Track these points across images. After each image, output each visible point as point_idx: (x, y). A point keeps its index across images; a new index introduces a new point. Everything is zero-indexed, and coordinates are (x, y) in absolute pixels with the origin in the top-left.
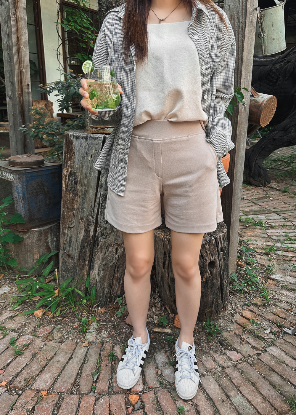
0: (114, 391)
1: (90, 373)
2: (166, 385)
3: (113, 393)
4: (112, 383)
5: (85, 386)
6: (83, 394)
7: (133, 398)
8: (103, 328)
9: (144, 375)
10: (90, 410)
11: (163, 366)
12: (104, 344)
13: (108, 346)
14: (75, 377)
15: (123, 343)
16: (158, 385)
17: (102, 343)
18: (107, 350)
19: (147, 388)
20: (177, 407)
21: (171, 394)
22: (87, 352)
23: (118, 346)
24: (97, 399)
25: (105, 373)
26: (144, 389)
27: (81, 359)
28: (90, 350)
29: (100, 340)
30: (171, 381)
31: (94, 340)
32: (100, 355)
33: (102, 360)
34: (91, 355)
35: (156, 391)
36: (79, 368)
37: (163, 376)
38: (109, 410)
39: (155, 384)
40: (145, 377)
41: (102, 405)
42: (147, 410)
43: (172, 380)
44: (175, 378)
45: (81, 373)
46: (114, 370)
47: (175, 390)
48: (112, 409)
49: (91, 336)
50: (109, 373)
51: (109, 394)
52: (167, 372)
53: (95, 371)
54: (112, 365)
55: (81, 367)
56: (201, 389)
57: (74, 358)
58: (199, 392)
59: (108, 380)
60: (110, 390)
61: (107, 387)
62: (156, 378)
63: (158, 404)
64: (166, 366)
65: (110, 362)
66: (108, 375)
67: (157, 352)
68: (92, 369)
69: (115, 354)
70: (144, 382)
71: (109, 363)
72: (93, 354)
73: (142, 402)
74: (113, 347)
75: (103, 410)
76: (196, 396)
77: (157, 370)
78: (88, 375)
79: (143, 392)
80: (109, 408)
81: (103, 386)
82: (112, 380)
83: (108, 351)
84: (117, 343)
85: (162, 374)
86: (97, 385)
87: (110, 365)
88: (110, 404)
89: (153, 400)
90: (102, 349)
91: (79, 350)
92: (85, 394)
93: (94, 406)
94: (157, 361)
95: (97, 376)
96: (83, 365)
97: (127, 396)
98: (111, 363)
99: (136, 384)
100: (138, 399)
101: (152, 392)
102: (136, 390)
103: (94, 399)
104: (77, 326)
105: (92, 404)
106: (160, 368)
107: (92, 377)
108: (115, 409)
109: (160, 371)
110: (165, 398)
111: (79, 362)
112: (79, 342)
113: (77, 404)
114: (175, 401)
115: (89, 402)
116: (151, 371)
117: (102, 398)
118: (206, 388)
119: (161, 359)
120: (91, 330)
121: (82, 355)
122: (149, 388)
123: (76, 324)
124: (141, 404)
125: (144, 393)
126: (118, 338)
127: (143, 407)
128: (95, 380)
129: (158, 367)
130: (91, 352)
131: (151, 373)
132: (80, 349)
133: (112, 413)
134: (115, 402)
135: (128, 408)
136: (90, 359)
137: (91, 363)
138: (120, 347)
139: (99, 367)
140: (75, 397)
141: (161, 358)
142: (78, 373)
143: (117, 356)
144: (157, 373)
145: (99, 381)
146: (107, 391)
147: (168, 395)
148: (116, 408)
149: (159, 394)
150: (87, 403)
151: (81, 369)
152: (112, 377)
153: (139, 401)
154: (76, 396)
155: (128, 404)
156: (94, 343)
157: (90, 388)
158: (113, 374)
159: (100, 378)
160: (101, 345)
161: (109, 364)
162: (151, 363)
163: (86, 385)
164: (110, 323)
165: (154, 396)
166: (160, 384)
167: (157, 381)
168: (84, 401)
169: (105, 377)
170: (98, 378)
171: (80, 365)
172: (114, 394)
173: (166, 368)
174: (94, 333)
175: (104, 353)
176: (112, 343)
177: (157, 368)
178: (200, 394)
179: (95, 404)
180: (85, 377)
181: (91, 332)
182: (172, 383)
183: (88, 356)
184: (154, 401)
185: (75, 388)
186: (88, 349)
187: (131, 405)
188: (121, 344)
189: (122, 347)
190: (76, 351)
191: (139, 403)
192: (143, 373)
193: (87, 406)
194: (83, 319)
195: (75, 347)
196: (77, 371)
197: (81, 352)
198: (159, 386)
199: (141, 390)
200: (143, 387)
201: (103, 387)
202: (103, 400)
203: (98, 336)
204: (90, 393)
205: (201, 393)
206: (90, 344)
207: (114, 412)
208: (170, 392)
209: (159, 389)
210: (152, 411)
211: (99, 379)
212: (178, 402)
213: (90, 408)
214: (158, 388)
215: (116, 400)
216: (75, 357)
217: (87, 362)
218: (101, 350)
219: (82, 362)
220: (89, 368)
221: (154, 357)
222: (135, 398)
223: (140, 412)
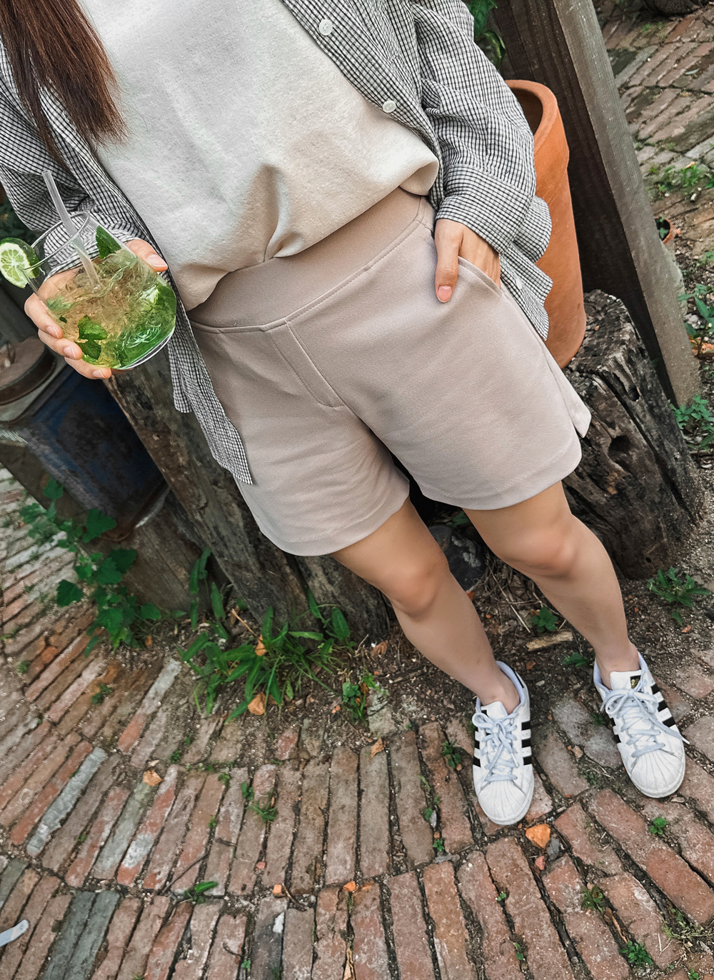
0: (488, 834)
1: (416, 813)
2: (603, 776)
3: (486, 839)
4: (476, 817)
5: (417, 847)
6: (422, 866)
7: (538, 834)
8: (402, 692)
9: (543, 772)
10: (451, 897)
11: (582, 733)
12: (421, 729)
13: (431, 730)
14: (388, 833)
15: (462, 710)
16: (585, 785)
17: (415, 727)
18: (432, 742)
19: (560, 801)
20: (646, 821)
21: (623, 795)
22: (389, 764)
23: (455, 722)
24: (457, 867)
25: (450, 802)
26: (556, 805)
27: (382, 786)
28: (394, 756)
29: (406, 722)
30: (613, 763)
31: (393, 728)
32: (421, 761)
33: (430, 771)
34: (400, 769)
35: (584, 801)
36: (387, 811)
37: (589, 758)
38: (493, 881)
39: (576, 786)
40: (546, 776)
41: (473, 876)
42: (580, 853)
43: (615, 761)
44: (618, 754)
45: (397, 820)
46: (467, 787)
47: (628, 781)
48: (498, 879)
49: (381, 722)
50: (460, 795)
51: (478, 844)
52: (596, 744)
53: (424, 803)
54: (458, 773)
55: (390, 805)
56: (695, 757)
57: (365, 789)
58: (692, 767)
59: (464, 813)
60: (479, 836)
61: (469, 833)
62: (575, 771)
63: (601, 828)
64: (589, 732)
65: (452, 770)
66: (459, 804)
67: (553, 703)
68: (417, 801)
69: (456, 745)
70: (550, 789)
71: (449, 772)
72: (404, 764)
73: (561, 838)
74: (444, 728)
75: (480, 885)
76: (686, 778)
77: (570, 748)
78: (413, 818)
79: (555, 814)
80: (492, 878)
81: (457, 833)
82: (472, 811)
83: (436, 742)
84: (449, 715)
85: (584, 754)
86: (444, 835)
87: (454, 776)
88: (489, 869)
89: (584, 825)
90: (420, 743)
91: (368, 767)
92: (427, 864)
93: (456, 885)
94: (563, 727)
95: (434, 816)
96: (392, 798)
97: (523, 834)
98: (455, 770)
99: (534, 801)
100: (548, 836)
101: (577, 807)
102: (537, 813)
103: (451, 869)
104: (338, 708)
105: (450, 882)
106: (575, 741)
107: (425, 819)
108: (505, 874)
109: (577, 748)
110: (612, 811)
111: (381, 796)
112: (361, 747)
113: (418, 893)
114: (639, 808)
115: (441, 878)
116: (556, 757)
117: (467, 861)
118: (704, 751)
119: (571, 717)
120: (376, 706)
121: (380, 777)
122: (567, 799)
123: (335, 704)
124: (561, 841)
125: (558, 815)
126: (445, 702)
127: (568, 849)
128: (434, 824)
129: (569, 740)
130: (398, 761)
131: (557, 761)
132: (371, 764)
133: (502, 885)
134: (499, 861)
135: (534, 859)
136: (403, 780)
137: (409, 787)
138: (461, 721)
139: (432, 792)
140: (407, 878)
141: (569, 714)
142: (390, 821)
143: (461, 749)
144: (573, 754)
145: (445, 824)
146: (472, 840)
147: (617, 802)
148: (507, 871)
149: (593, 806)
150: (439, 884)
151: (392, 809)
152: (471, 804)
153: (553, 839)
154: (408, 876)
155: (530, 850)
156: (395, 734)
157: (430, 847)
158: (468, 794)
159: (444, 815)
160: (412, 735)
161: (451, 776)
162: (550, 735)
163: (419, 843)
164: (413, 674)
165: (584, 815)
166: (589, 780)
167: (579, 775)
168: (430, 880)
169: (455, 810)
170: (439, 818)
171: (387, 801)
172: (492, 841)
173: (591, 736)
174: (384, 710)
175: (430, 752)
176: (436, 720)
177: (569, 743)
178: (694, 770)
179: (457, 880)
180: (408, 826)
181: (378, 711)
182: (618, 769)
183: (395, 773)
184: (588, 825)
185: (399, 857)
186: (389, 755)
187: (539, 851)
188: (459, 714)
189: (464, 721)
190: (363, 771)
191: (556, 843)
192: (539, 770)
193: (442, 890)
194: (346, 686)
195: (357, 762)
196: (386, 819)
197: (375, 767)
198: (587, 788)
199: (548, 810)
200: (550, 803)
201: (459, 835)
202: (470, 865)
203: (398, 715)
204: (437, 859)
205: (697, 769)
206: (387, 740)
207: (505, 882)
208: (618, 792)
209: (591, 791)
210: (592, 851)
211: (443, 820)
212: (646, 810)
213: (450, 892)
214: (587, 790)
215: (499, 856)
216: (367, 786)
217: (400, 788)
218: (419, 748)
219: (388, 792)
220: (410, 801)
221: (550, 717)
222: (543, 834)
223: (563, 862)
